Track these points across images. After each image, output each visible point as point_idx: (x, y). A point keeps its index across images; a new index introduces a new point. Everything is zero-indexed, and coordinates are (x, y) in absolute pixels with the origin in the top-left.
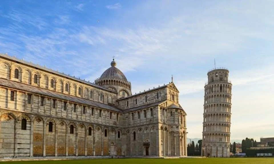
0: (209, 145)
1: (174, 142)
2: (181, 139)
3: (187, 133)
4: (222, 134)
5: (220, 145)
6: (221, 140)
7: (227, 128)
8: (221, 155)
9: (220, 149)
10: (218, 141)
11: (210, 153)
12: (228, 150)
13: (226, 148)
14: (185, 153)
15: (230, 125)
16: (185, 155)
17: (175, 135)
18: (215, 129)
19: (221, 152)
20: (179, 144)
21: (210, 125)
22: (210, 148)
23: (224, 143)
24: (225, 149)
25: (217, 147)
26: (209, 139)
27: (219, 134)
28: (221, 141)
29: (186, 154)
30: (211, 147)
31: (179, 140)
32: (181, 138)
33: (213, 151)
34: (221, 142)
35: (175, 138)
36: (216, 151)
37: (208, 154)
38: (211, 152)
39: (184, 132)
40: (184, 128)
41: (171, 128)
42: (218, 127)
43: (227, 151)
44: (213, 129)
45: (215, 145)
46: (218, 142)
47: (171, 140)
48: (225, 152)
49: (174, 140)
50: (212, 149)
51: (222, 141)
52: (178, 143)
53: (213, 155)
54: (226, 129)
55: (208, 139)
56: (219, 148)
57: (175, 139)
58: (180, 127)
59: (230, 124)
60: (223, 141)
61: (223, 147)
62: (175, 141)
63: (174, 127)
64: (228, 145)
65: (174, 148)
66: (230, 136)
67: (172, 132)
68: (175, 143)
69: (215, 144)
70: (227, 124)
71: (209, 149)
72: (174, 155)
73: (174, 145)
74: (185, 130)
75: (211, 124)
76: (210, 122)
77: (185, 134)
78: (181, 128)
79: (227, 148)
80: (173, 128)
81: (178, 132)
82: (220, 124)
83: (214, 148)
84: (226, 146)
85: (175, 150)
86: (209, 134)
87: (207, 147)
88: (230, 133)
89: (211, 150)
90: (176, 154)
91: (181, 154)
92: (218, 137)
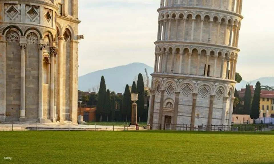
0: (170, 88)
1: (20, 68)
2: (46, 59)
3: (82, 37)
4: (212, 53)
5: (205, 90)
6: (208, 72)
7: (228, 32)
8: (204, 122)
9: (202, 101)
10: (199, 73)
11: (171, 115)
12: (228, 105)
13: (221, 100)
14: (69, 111)
15: (239, 23)
16: (69, 118)
17: (23, 41)
18: (192, 32)
19: (206, 112)
20: (38, 78)
21: (177, 17)
22: (174, 97)
23: (216, 81)
24: (218, 104)
25: (195, 95)
26: (173, 67)
27: (204, 51)
28: (208, 75)
29: (75, 115)
30: (177, 93)
31: (39, 62)
32: (45, 53)
33: (181, 108)
34: (206, 77)
35: (23, 51)
36: (191, 108)
37: (166, 117)
38: (176, 111)
39: (68, 34)
40: (69, 16)
41: (9, 11)
42: (202, 25)
43: (223, 109)
44: (187, 34)
45: (187, 88)
46: (197, 80)
47: (8, 59)
48: (216, 114)
49: (19, 60)
50: (181, 101)
51: (211, 74)
52: (34, 72)
53: (180, 121)
54: (224, 34)
55: (170, 66)
56: (199, 99)
57: (23, 57)
58: (43, 12)
59: (238, 19)
60: (214, 74)
61: (212, 97)
62: (23, 64)
63: (18, 8)
64: (228, 90)
65: (19, 92)
66: (236, 61)
67: (14, 29)
68: (23, 75)
69: (188, 85)
70: (228, 17)
71: (170, 101)
72: (17, 119)
73: (20, 78)
74: (74, 26)
75: (181, 16)
76: (178, 8)
77: (71, 42)
78: (48, 16)
79: (225, 99)
80: (16, 11)
81: (35, 32)
82: (207, 17)
83: (185, 99)
84: (220, 92)
85: (20, 99)
86: (174, 51)
87: (166, 94)
88: (238, 50)
89: (177, 103)
90: (23, 113)
91: (43, 115)
92: (201, 62)
